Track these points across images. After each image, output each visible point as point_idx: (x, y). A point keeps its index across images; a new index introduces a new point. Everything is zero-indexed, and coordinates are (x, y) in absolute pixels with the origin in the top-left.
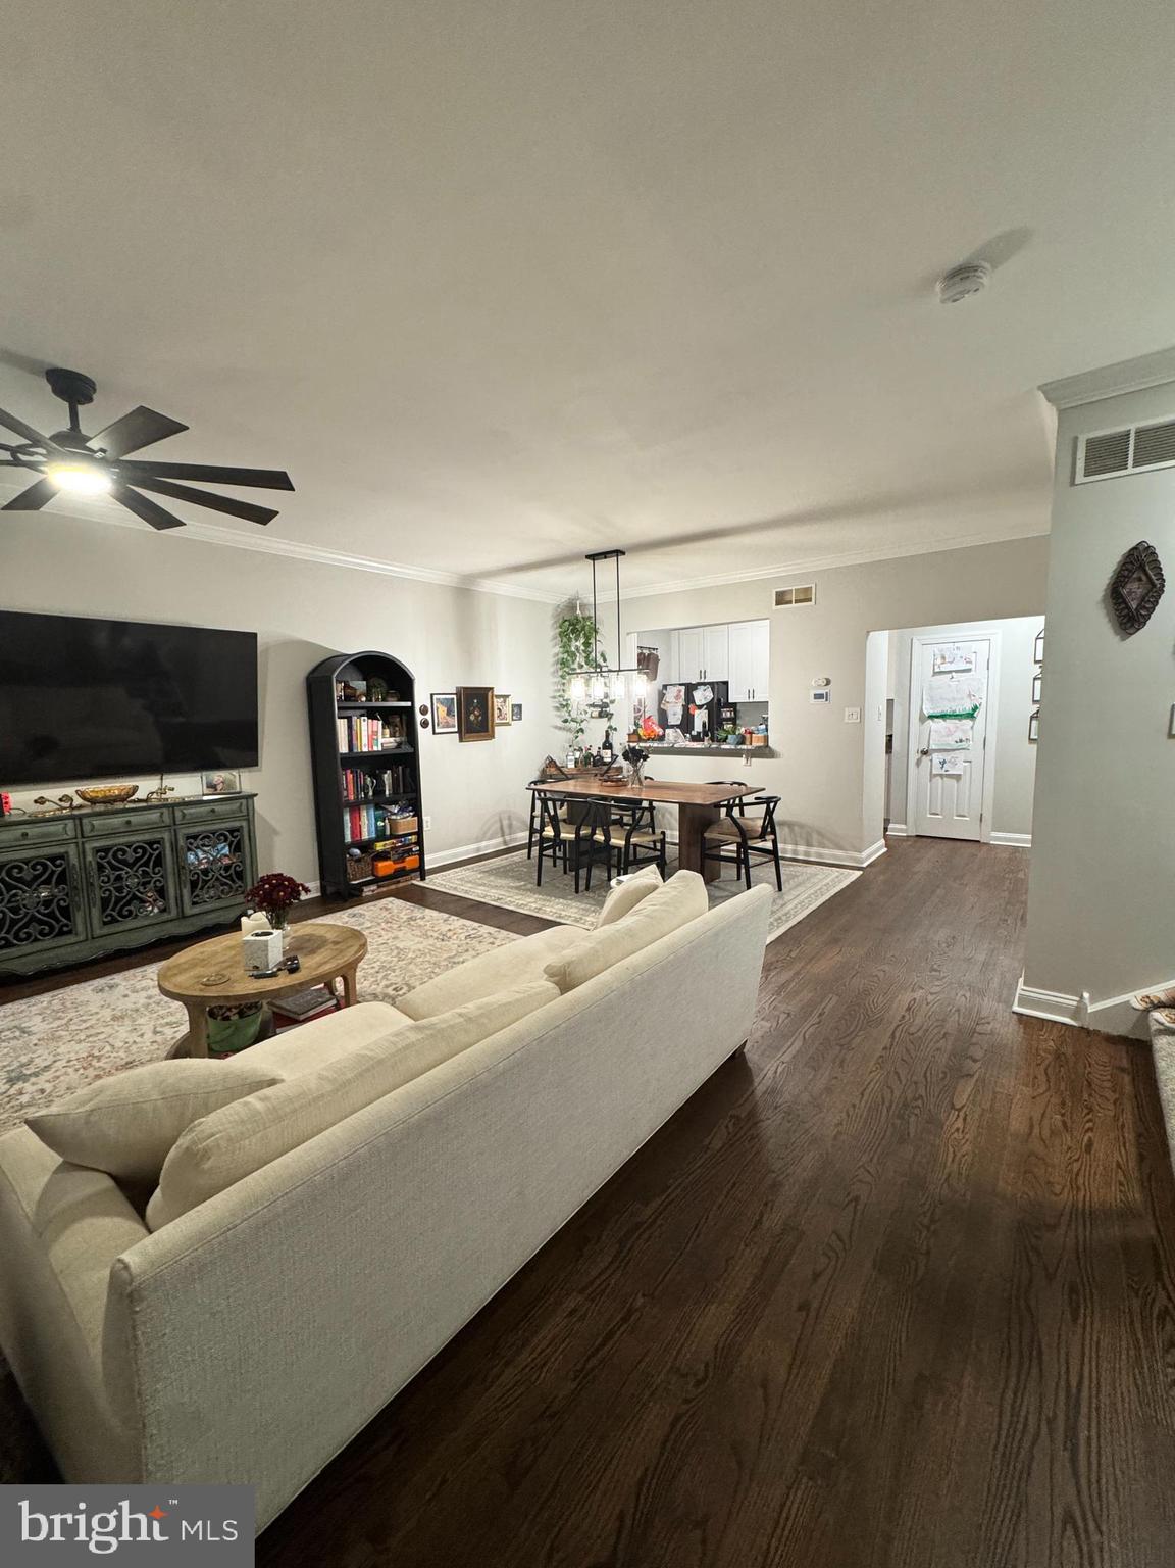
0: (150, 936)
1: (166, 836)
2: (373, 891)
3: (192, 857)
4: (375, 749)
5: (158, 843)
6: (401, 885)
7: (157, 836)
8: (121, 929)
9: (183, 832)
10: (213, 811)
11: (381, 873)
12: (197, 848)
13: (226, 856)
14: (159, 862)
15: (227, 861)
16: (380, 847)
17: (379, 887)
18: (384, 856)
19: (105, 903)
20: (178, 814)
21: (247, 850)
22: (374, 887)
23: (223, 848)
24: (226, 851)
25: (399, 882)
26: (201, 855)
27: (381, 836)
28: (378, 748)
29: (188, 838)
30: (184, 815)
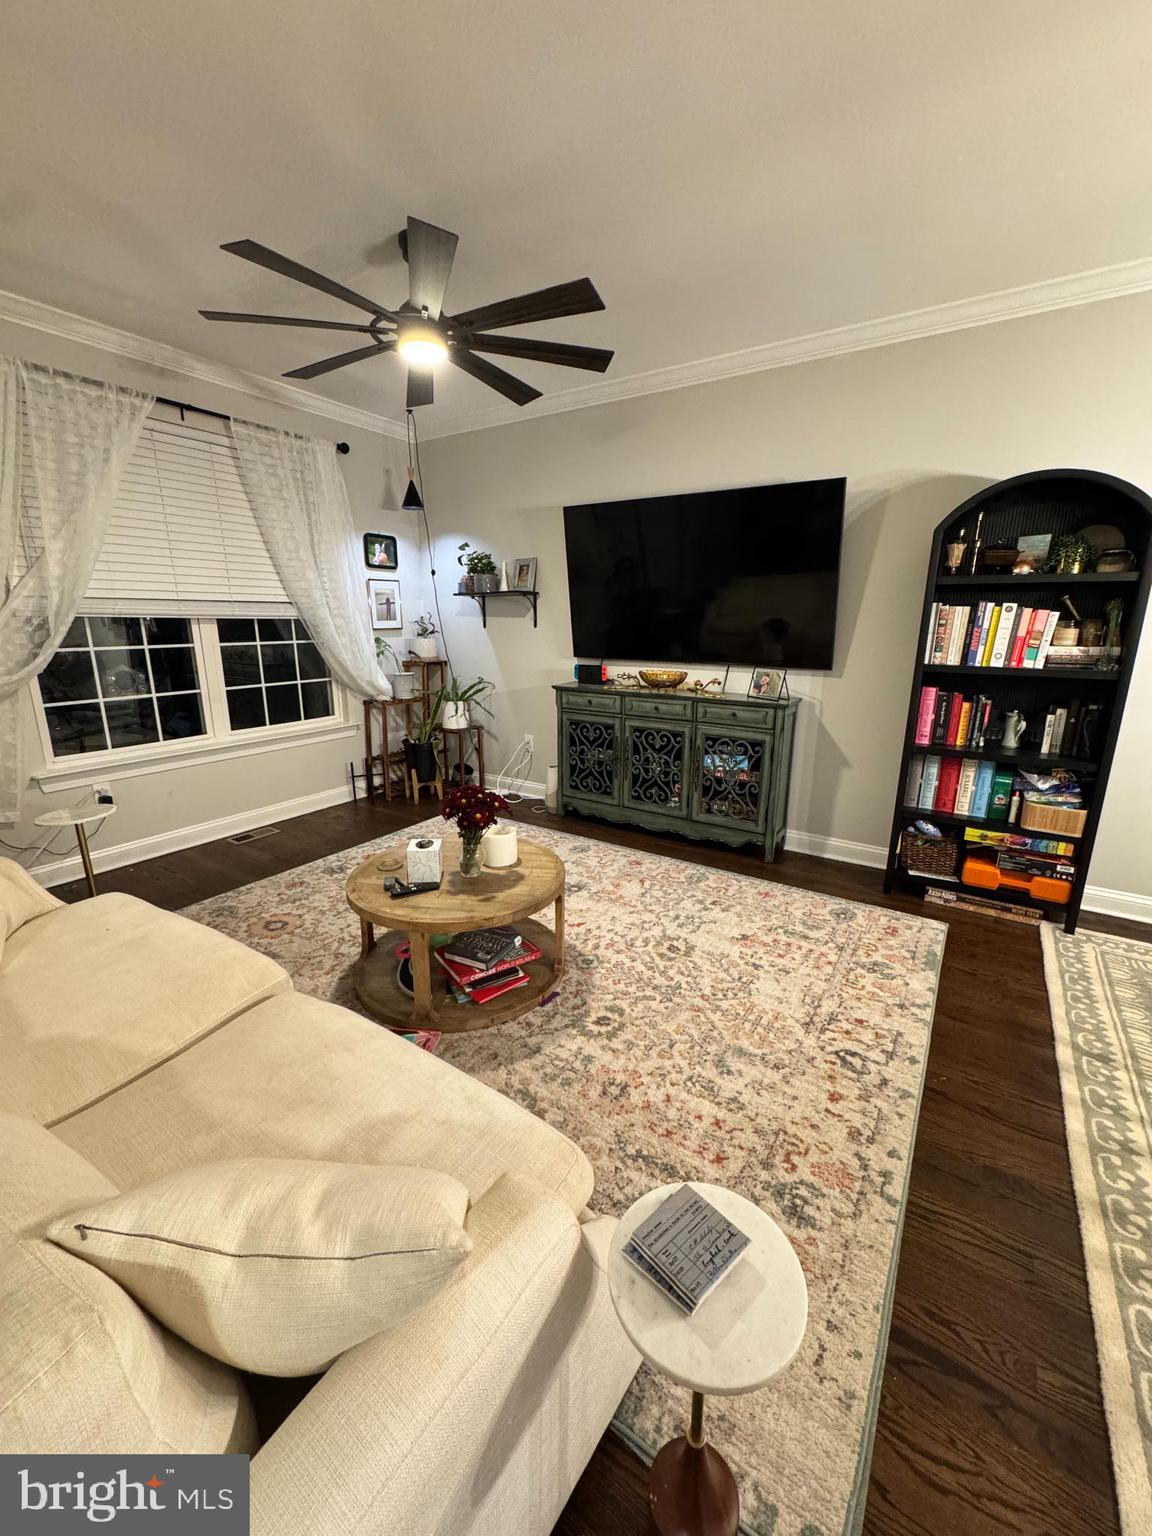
0: (661, 824)
1: (687, 730)
2: (946, 901)
3: (709, 761)
4: (1028, 664)
5: (681, 736)
6: (1009, 916)
7: (679, 729)
8: (641, 807)
9: (703, 729)
10: (735, 714)
11: (968, 878)
12: (715, 752)
13: (743, 771)
14: (679, 756)
15: (744, 777)
16: (971, 834)
17: (959, 899)
18: (987, 854)
19: (635, 778)
20: (701, 710)
21: (766, 771)
22: (951, 896)
23: (741, 762)
24: (745, 765)
25: (1009, 910)
26: (718, 763)
27: (995, 820)
28: (1034, 663)
29: (708, 739)
30: (705, 713)
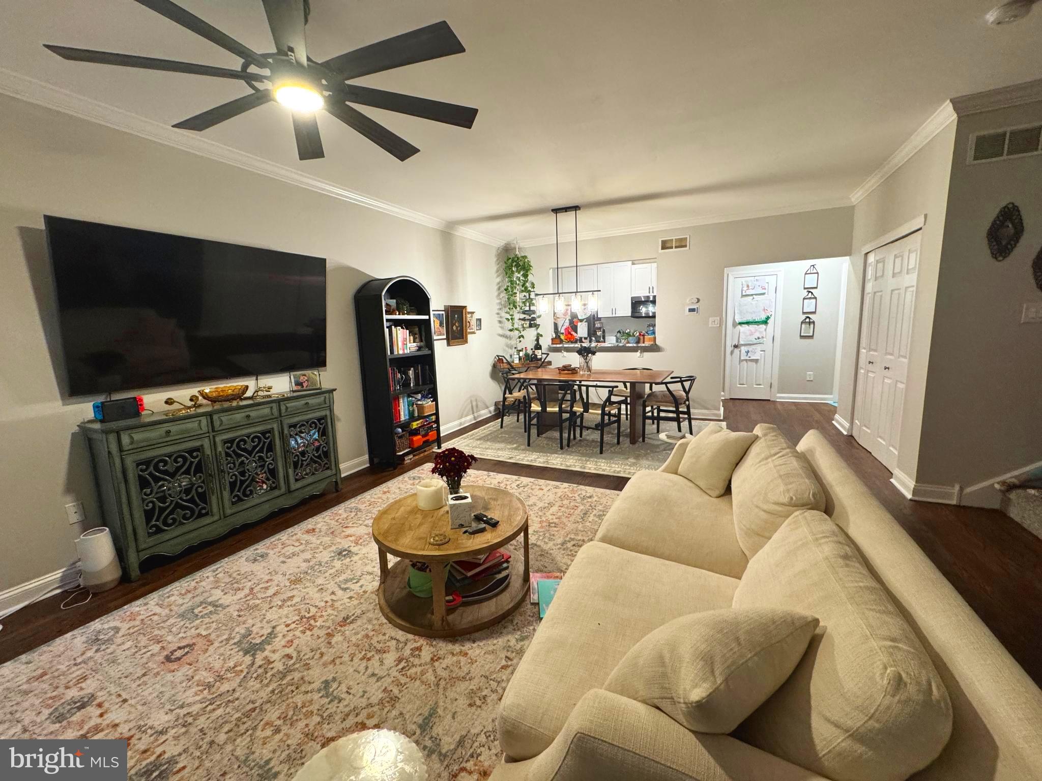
0: (266, 510)
1: (275, 426)
2: (411, 460)
3: (293, 442)
4: (406, 352)
5: (269, 432)
6: (426, 453)
7: (269, 427)
8: (245, 507)
9: (287, 421)
10: (307, 403)
11: (416, 445)
12: (296, 434)
13: (316, 440)
14: (271, 448)
15: (317, 444)
16: (415, 425)
17: (414, 456)
18: (415, 432)
19: (233, 485)
20: (283, 408)
21: (331, 434)
22: (411, 456)
23: (314, 434)
24: (316, 436)
25: (425, 451)
26: (300, 441)
27: (412, 418)
28: (407, 351)
29: (290, 427)
30: (287, 408)
